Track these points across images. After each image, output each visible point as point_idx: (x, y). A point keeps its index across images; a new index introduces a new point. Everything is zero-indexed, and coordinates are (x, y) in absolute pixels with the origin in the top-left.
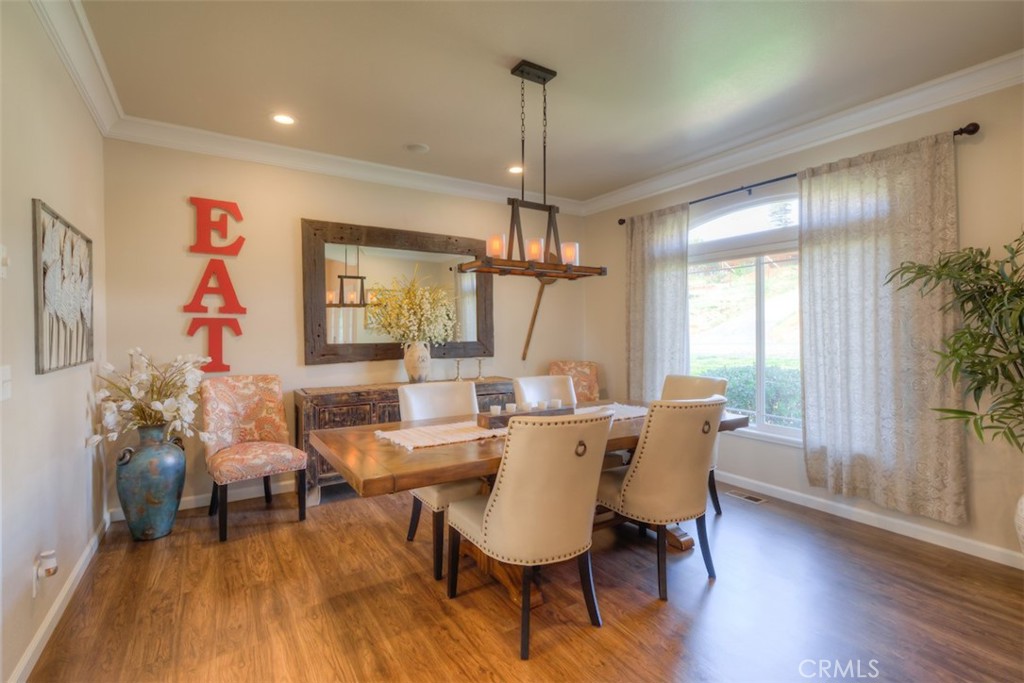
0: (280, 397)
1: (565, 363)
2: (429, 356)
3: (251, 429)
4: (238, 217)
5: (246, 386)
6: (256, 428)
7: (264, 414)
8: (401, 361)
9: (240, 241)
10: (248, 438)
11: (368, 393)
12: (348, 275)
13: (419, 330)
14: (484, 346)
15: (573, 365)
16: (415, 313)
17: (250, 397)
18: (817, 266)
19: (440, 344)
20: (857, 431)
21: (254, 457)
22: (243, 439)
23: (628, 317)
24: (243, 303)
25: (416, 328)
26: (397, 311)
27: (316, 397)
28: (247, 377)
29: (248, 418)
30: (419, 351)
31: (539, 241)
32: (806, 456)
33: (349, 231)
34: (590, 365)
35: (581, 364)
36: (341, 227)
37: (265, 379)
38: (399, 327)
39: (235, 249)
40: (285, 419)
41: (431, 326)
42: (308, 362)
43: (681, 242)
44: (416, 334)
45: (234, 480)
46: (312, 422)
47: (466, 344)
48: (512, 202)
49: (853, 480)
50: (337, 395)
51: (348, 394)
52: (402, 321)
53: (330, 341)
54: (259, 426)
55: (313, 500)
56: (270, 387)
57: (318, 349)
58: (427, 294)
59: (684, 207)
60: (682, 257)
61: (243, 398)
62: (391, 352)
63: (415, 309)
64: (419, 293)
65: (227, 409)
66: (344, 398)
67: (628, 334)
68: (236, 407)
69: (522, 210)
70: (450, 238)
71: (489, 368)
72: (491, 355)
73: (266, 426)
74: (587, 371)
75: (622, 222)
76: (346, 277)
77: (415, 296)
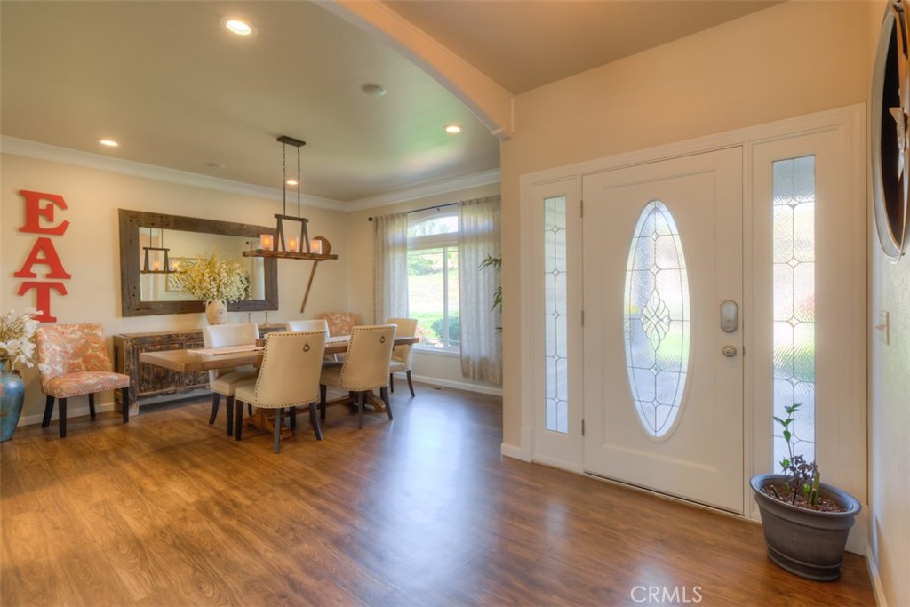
0: (103, 340)
1: (333, 314)
2: (226, 310)
3: (78, 363)
4: (63, 206)
5: (73, 332)
6: (83, 362)
7: (90, 351)
8: (203, 314)
9: (65, 225)
10: (76, 370)
11: (177, 335)
12: (153, 246)
13: (218, 291)
14: (271, 303)
15: (339, 315)
16: (214, 280)
17: (77, 340)
18: (466, 255)
19: (235, 302)
20: (483, 345)
21: (88, 379)
22: (72, 370)
23: (374, 283)
24: (67, 270)
25: (215, 289)
26: (200, 278)
27: (135, 339)
28: (74, 326)
29: (75, 355)
30: (219, 305)
31: (295, 239)
32: (462, 361)
33: (159, 219)
34: (350, 315)
35: (344, 315)
36: (153, 215)
37: (89, 327)
38: (201, 289)
39: (61, 230)
40: (108, 355)
41: (228, 289)
42: (124, 315)
43: (403, 235)
44: (215, 294)
45: (72, 395)
46: (131, 357)
47: (256, 302)
48: (276, 216)
49: (481, 371)
50: (152, 337)
51: (161, 336)
52: (204, 285)
53: (143, 299)
54: (86, 360)
55: (133, 411)
56: (94, 332)
57: (132, 305)
58: (224, 266)
59: (405, 215)
60: (404, 245)
61: (71, 341)
62: (197, 307)
63: (215, 276)
64: (218, 265)
65: (58, 349)
66: (157, 339)
67: (374, 294)
68: (65, 348)
69: (284, 221)
70: (243, 225)
71: (273, 318)
72: (276, 309)
73: (91, 361)
74: (349, 319)
75: (370, 219)
76: (151, 249)
77: (214, 267)
